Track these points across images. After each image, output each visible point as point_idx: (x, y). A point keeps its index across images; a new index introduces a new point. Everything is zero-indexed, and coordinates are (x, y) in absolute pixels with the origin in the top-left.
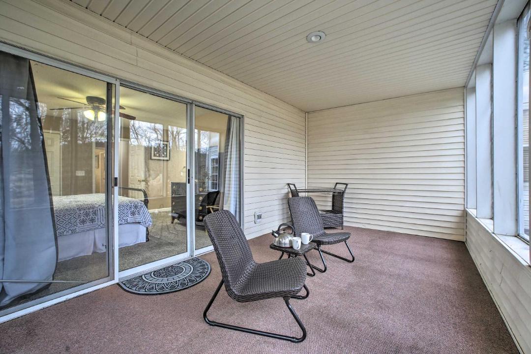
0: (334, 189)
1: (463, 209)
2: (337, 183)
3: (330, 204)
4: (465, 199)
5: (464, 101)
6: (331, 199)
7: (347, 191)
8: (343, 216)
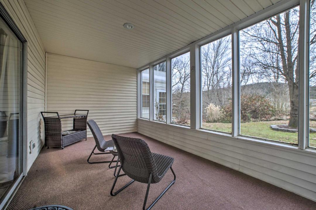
0: (75, 114)
1: (136, 119)
2: (76, 110)
3: (72, 125)
4: (137, 114)
5: (137, 74)
6: (72, 122)
7: (89, 115)
8: (86, 131)
